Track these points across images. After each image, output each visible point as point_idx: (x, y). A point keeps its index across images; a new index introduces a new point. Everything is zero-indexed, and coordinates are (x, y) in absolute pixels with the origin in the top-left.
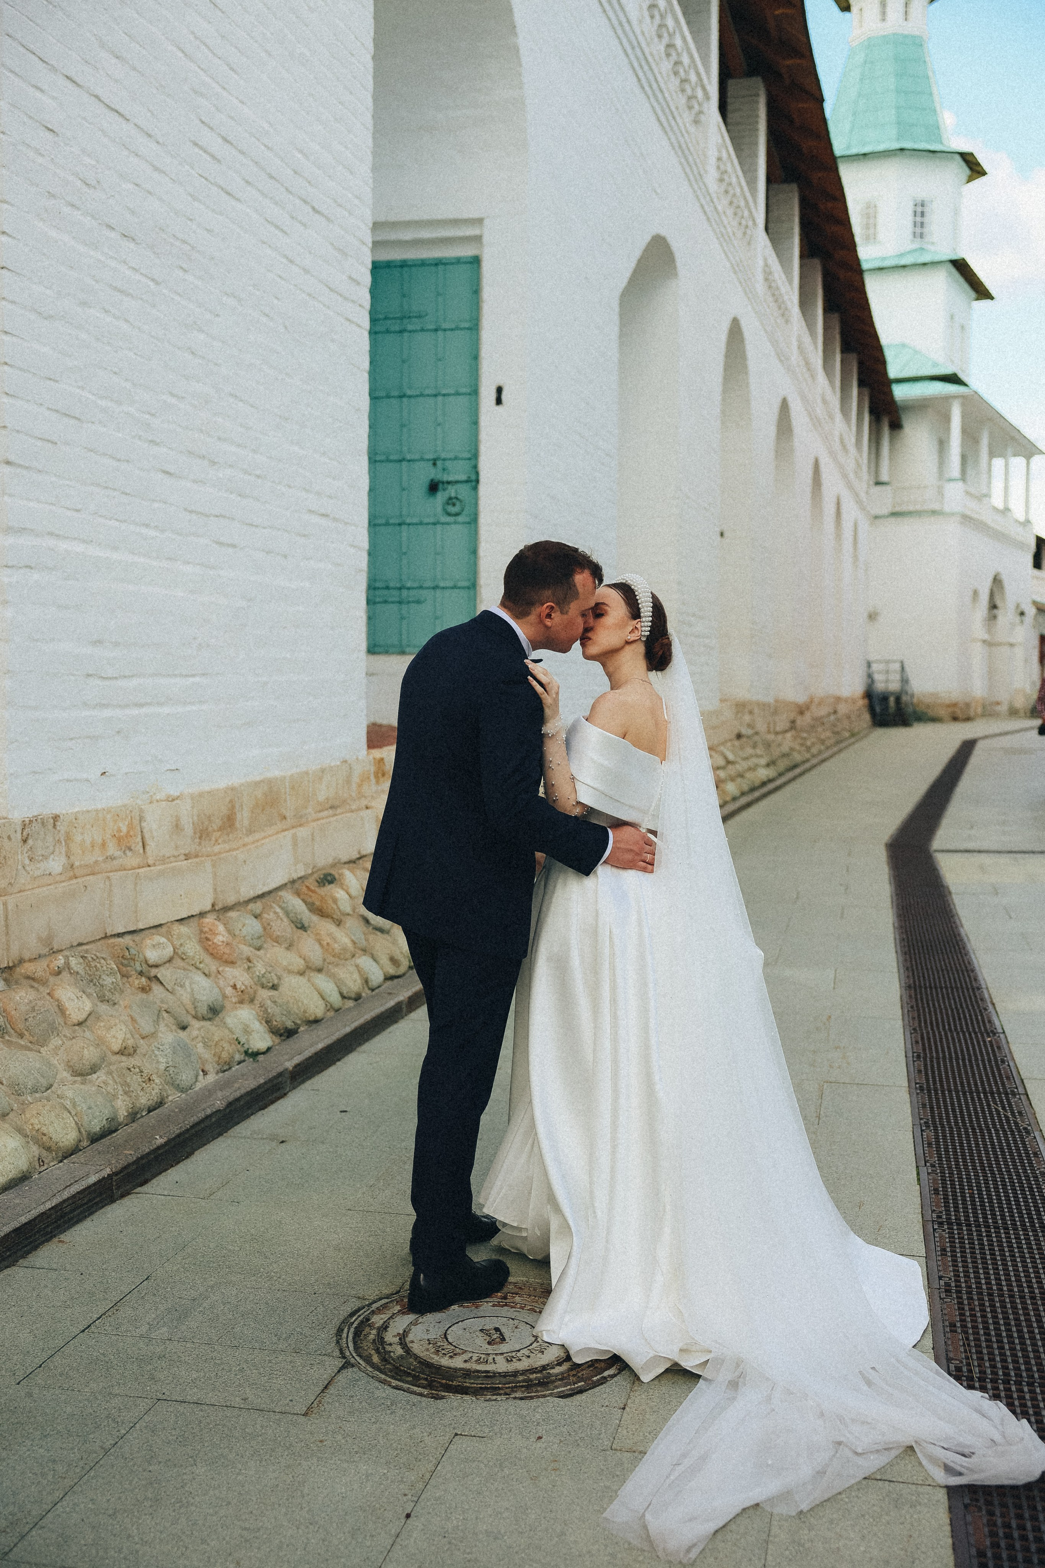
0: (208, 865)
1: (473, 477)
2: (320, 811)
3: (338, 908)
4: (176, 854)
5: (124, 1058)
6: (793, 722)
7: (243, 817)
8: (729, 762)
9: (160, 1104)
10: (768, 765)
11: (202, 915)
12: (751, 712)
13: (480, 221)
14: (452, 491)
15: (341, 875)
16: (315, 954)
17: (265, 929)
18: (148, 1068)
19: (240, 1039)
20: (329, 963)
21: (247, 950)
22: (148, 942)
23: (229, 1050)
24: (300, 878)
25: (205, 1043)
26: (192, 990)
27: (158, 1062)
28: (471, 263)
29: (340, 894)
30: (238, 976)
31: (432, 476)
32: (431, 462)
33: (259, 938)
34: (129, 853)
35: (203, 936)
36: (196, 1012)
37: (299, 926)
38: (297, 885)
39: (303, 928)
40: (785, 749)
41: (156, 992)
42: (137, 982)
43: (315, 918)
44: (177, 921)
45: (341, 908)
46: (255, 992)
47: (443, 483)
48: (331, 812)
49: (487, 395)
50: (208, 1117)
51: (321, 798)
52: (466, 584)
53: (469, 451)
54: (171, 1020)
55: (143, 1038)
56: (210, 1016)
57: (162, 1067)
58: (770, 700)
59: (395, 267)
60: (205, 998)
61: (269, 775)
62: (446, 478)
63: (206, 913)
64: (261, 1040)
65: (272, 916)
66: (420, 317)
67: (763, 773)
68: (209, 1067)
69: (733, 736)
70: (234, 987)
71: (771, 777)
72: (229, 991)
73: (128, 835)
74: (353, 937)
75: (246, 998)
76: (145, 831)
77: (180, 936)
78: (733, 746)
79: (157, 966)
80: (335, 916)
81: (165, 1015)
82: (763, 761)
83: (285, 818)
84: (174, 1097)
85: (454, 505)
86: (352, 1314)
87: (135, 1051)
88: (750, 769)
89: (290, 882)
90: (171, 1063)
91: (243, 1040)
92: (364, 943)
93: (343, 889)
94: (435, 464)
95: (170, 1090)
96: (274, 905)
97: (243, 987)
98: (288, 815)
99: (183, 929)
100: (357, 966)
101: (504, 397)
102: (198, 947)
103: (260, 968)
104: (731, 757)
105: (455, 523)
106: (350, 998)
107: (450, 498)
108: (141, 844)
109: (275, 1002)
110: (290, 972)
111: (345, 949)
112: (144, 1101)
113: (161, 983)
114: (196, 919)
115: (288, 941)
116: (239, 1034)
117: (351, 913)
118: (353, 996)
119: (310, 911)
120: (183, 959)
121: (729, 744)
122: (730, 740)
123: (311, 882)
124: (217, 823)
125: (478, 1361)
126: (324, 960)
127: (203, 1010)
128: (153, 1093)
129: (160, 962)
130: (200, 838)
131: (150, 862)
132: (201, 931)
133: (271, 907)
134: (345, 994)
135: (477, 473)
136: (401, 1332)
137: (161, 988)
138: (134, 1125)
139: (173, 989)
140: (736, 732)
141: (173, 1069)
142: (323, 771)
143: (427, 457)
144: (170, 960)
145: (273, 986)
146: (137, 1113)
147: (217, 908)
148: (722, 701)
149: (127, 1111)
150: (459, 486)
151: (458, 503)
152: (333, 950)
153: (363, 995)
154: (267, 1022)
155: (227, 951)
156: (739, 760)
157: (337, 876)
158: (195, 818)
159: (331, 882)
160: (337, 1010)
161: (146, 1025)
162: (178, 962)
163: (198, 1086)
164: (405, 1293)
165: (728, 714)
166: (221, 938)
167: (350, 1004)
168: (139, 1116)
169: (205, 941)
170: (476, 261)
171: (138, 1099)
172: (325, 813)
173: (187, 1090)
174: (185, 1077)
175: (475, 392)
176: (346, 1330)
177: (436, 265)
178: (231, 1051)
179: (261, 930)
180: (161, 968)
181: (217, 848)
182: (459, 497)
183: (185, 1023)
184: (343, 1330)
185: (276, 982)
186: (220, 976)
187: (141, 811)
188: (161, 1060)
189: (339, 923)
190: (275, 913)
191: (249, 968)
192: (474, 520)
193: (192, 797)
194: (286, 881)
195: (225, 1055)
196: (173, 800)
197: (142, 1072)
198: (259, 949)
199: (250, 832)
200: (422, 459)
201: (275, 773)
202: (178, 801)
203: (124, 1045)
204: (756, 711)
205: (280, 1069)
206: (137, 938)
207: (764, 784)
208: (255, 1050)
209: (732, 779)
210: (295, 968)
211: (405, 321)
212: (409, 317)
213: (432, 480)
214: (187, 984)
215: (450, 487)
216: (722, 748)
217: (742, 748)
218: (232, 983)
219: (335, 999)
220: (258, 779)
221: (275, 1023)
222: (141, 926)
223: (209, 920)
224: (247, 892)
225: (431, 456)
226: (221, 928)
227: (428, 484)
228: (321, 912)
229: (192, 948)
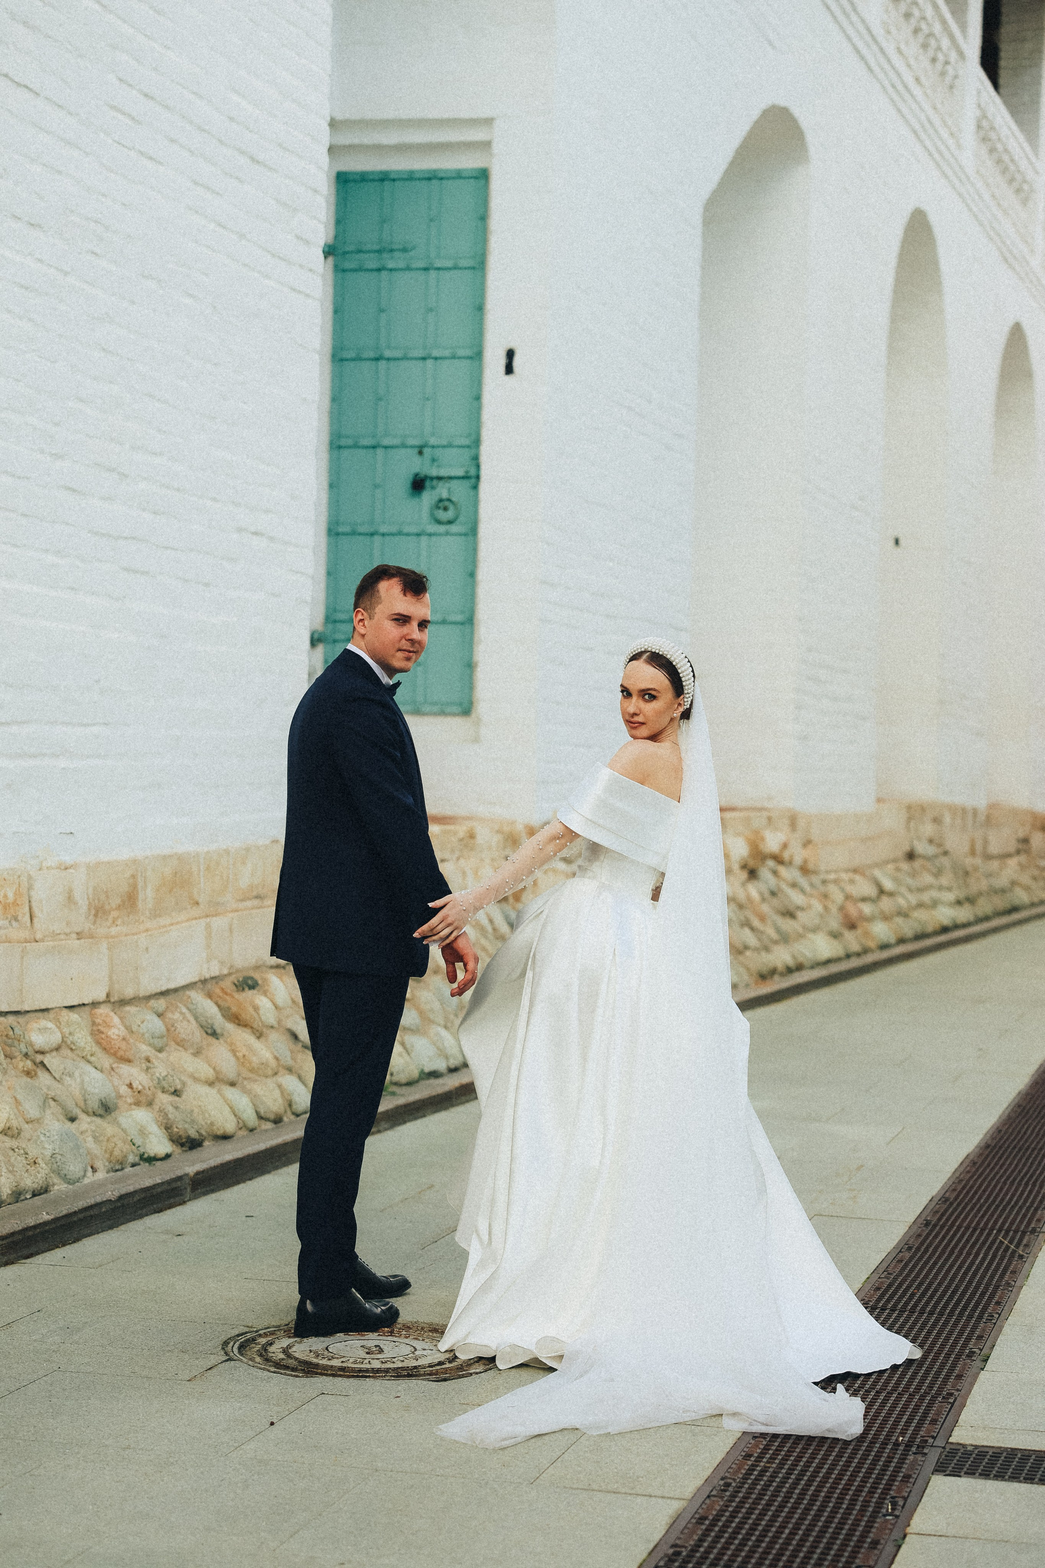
0: (104, 947)
1: (473, 472)
2: (242, 900)
3: (260, 1018)
4: (68, 931)
5: (6, 1139)
6: (1025, 841)
7: (147, 896)
8: (882, 891)
9: (45, 1190)
10: (959, 903)
11: (95, 1004)
12: (937, 820)
13: (488, 122)
14: (442, 491)
15: (265, 980)
16: (228, 1066)
17: (168, 1030)
18: (33, 1152)
19: (135, 1141)
20: (245, 1079)
21: (145, 1049)
22: (34, 1025)
23: (121, 1148)
24: (212, 978)
25: (95, 1137)
26: (83, 1081)
27: (44, 1148)
28: (476, 178)
29: (263, 1002)
30: (136, 1074)
31: (416, 470)
32: (416, 450)
33: (162, 1037)
34: (14, 923)
35: (95, 1028)
36: (86, 1104)
37: (209, 1031)
38: (209, 986)
39: (214, 1034)
40: (1002, 881)
41: (41, 1079)
42: (21, 1064)
43: (230, 1027)
44: (66, 1007)
45: (263, 1018)
46: (154, 1095)
47: (432, 479)
48: (256, 902)
49: (494, 360)
50: (97, 1205)
51: (244, 882)
52: (459, 618)
53: (469, 435)
54: (59, 1110)
55: (27, 1123)
56: (101, 1112)
57: (48, 1153)
58: (981, 802)
59: (373, 180)
60: (97, 1091)
61: (180, 849)
62: (434, 472)
63: (99, 1003)
64: (159, 1145)
65: (177, 1016)
66: (405, 250)
67: (945, 915)
68: (99, 1164)
69: (900, 853)
70: (130, 1086)
71: (959, 922)
72: (124, 1090)
73: (15, 903)
74: (276, 1053)
75: (143, 1100)
76: (33, 900)
77: (68, 1024)
78: (898, 869)
79: (42, 1053)
80: (255, 1026)
81: (52, 1103)
82: (950, 897)
83: (197, 903)
84: (59, 1187)
85: (446, 509)
86: (238, 1335)
87: (19, 1134)
88: (921, 905)
89: (200, 981)
90: (57, 1151)
91: (138, 1142)
92: (290, 1062)
93: (266, 995)
94: (420, 453)
95: (56, 1180)
96: (180, 1005)
97: (140, 1087)
98: (200, 901)
99: (74, 1016)
100: (280, 1086)
101: (517, 362)
102: (89, 1038)
103: (160, 1070)
104: (888, 885)
105: (447, 533)
106: (267, 1119)
107: (441, 500)
108: (28, 915)
109: (177, 1108)
110: (196, 1080)
111: (265, 1064)
112: (29, 1182)
113: (48, 1070)
114: (87, 1008)
115: (195, 1047)
116: (133, 1133)
117: (276, 1025)
118: (272, 1117)
119: (223, 1016)
120: (71, 1049)
121: (890, 866)
122: (895, 861)
123: (227, 984)
124: (116, 901)
125: (355, 1362)
126: (239, 1075)
127: (94, 1104)
128: (39, 1176)
129: (47, 1049)
130: (96, 915)
131: (39, 936)
132: (94, 1023)
133: (177, 1007)
134: (262, 1114)
135: (478, 466)
136: (285, 1346)
137: (46, 1075)
138: (18, 1204)
139: (61, 1079)
140: (907, 848)
141: (59, 1157)
142: (248, 850)
143: (411, 441)
144: (57, 1049)
145: (175, 1091)
146: (20, 1194)
147: (112, 1000)
148: (879, 800)
149: (11, 1189)
150: (455, 483)
151: (451, 507)
152: (250, 1063)
153: (285, 1119)
154: (167, 1128)
155: (123, 1045)
156: (903, 890)
157: (260, 982)
158: (91, 890)
159: (252, 987)
160: (252, 1130)
161: (33, 1111)
162: (65, 1051)
163: (86, 1181)
164: (292, 1325)
165: (893, 820)
166: (116, 1032)
167: (269, 1126)
168: (22, 1198)
169: (97, 1033)
170: (483, 175)
171: (22, 1179)
172: (249, 904)
173: (74, 1183)
174: (74, 1168)
175: (478, 356)
176: (232, 1343)
177: (429, 179)
178: (125, 1150)
179: (163, 1028)
180: (48, 1055)
181: (114, 930)
182: (454, 499)
183: (74, 1115)
184: (229, 1343)
185: (179, 1087)
186: (113, 1073)
187: (30, 877)
188: (47, 1146)
189: (259, 1036)
190: (181, 1013)
191: (148, 1068)
192: (473, 531)
193: (88, 866)
194: (197, 979)
195: (117, 1152)
196: (66, 869)
197: (27, 1154)
198: (160, 1050)
199: (156, 914)
200: (404, 446)
201: (186, 847)
202: (71, 871)
203: (8, 1125)
204: (947, 819)
205: (179, 1173)
206: (21, 1019)
207: (945, 930)
208: (152, 1155)
209: (886, 918)
210: (203, 1076)
211: (385, 255)
212: (392, 251)
213: (416, 475)
214: (77, 1074)
215: (441, 484)
216: (877, 873)
217: (913, 874)
218: (128, 1082)
219: (250, 1117)
220: (167, 852)
221: (175, 1130)
222: (27, 1008)
223: (103, 1010)
224: (149, 986)
225: (417, 442)
226: (116, 1020)
227: (411, 477)
228: (237, 1019)
229: (83, 1038)
